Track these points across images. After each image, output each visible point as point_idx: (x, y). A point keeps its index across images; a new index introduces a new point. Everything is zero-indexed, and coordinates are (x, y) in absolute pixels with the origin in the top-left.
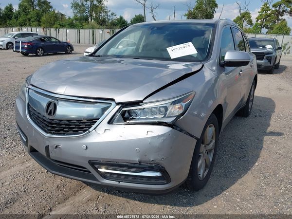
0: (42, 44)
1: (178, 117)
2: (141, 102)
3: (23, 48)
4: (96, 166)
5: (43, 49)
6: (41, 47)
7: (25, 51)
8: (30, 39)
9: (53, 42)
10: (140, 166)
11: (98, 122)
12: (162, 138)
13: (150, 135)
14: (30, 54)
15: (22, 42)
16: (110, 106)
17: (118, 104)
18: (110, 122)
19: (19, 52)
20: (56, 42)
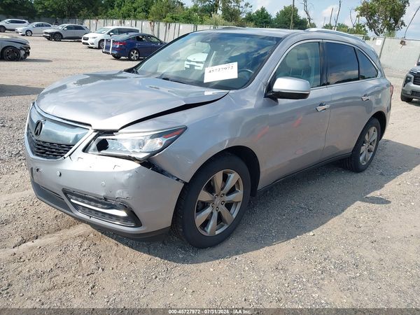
0: (138, 44)
1: (153, 153)
2: (117, 131)
3: (113, 49)
4: (69, 196)
5: (138, 52)
6: (136, 49)
7: (115, 52)
8: (124, 36)
9: (154, 42)
10: (106, 202)
11: (74, 148)
12: (128, 174)
13: (117, 169)
14: (122, 58)
15: (114, 41)
16: (87, 133)
17: (96, 131)
18: (85, 150)
19: (108, 53)
20: (157, 43)
